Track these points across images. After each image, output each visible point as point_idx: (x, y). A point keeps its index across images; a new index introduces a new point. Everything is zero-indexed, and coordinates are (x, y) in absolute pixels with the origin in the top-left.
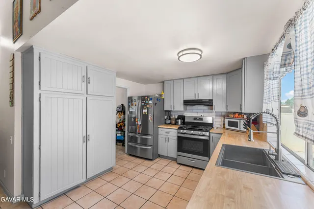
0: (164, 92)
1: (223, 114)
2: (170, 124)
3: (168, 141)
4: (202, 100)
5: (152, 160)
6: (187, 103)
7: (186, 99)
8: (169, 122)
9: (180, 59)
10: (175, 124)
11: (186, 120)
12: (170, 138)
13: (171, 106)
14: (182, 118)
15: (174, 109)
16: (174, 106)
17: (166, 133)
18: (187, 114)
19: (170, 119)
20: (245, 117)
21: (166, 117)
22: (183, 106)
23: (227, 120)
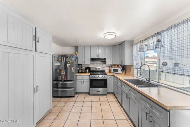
0: (78, 53)
1: (109, 66)
2: (82, 72)
3: (83, 83)
4: (100, 58)
5: (73, 97)
6: (93, 60)
7: (92, 57)
8: (80, 71)
9: (105, 37)
10: (85, 72)
11: (91, 70)
12: (85, 81)
13: (83, 62)
14: (89, 68)
15: (85, 63)
16: (85, 62)
17: (82, 78)
18: (91, 66)
19: (81, 70)
20: (121, 67)
21: (79, 68)
22: (90, 62)
23: (112, 69)
